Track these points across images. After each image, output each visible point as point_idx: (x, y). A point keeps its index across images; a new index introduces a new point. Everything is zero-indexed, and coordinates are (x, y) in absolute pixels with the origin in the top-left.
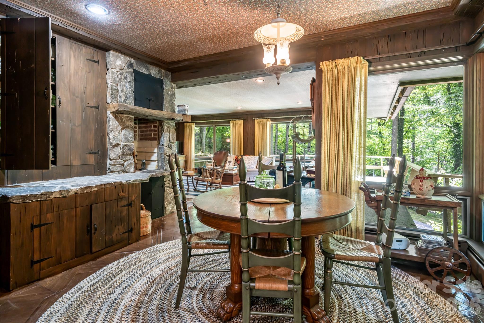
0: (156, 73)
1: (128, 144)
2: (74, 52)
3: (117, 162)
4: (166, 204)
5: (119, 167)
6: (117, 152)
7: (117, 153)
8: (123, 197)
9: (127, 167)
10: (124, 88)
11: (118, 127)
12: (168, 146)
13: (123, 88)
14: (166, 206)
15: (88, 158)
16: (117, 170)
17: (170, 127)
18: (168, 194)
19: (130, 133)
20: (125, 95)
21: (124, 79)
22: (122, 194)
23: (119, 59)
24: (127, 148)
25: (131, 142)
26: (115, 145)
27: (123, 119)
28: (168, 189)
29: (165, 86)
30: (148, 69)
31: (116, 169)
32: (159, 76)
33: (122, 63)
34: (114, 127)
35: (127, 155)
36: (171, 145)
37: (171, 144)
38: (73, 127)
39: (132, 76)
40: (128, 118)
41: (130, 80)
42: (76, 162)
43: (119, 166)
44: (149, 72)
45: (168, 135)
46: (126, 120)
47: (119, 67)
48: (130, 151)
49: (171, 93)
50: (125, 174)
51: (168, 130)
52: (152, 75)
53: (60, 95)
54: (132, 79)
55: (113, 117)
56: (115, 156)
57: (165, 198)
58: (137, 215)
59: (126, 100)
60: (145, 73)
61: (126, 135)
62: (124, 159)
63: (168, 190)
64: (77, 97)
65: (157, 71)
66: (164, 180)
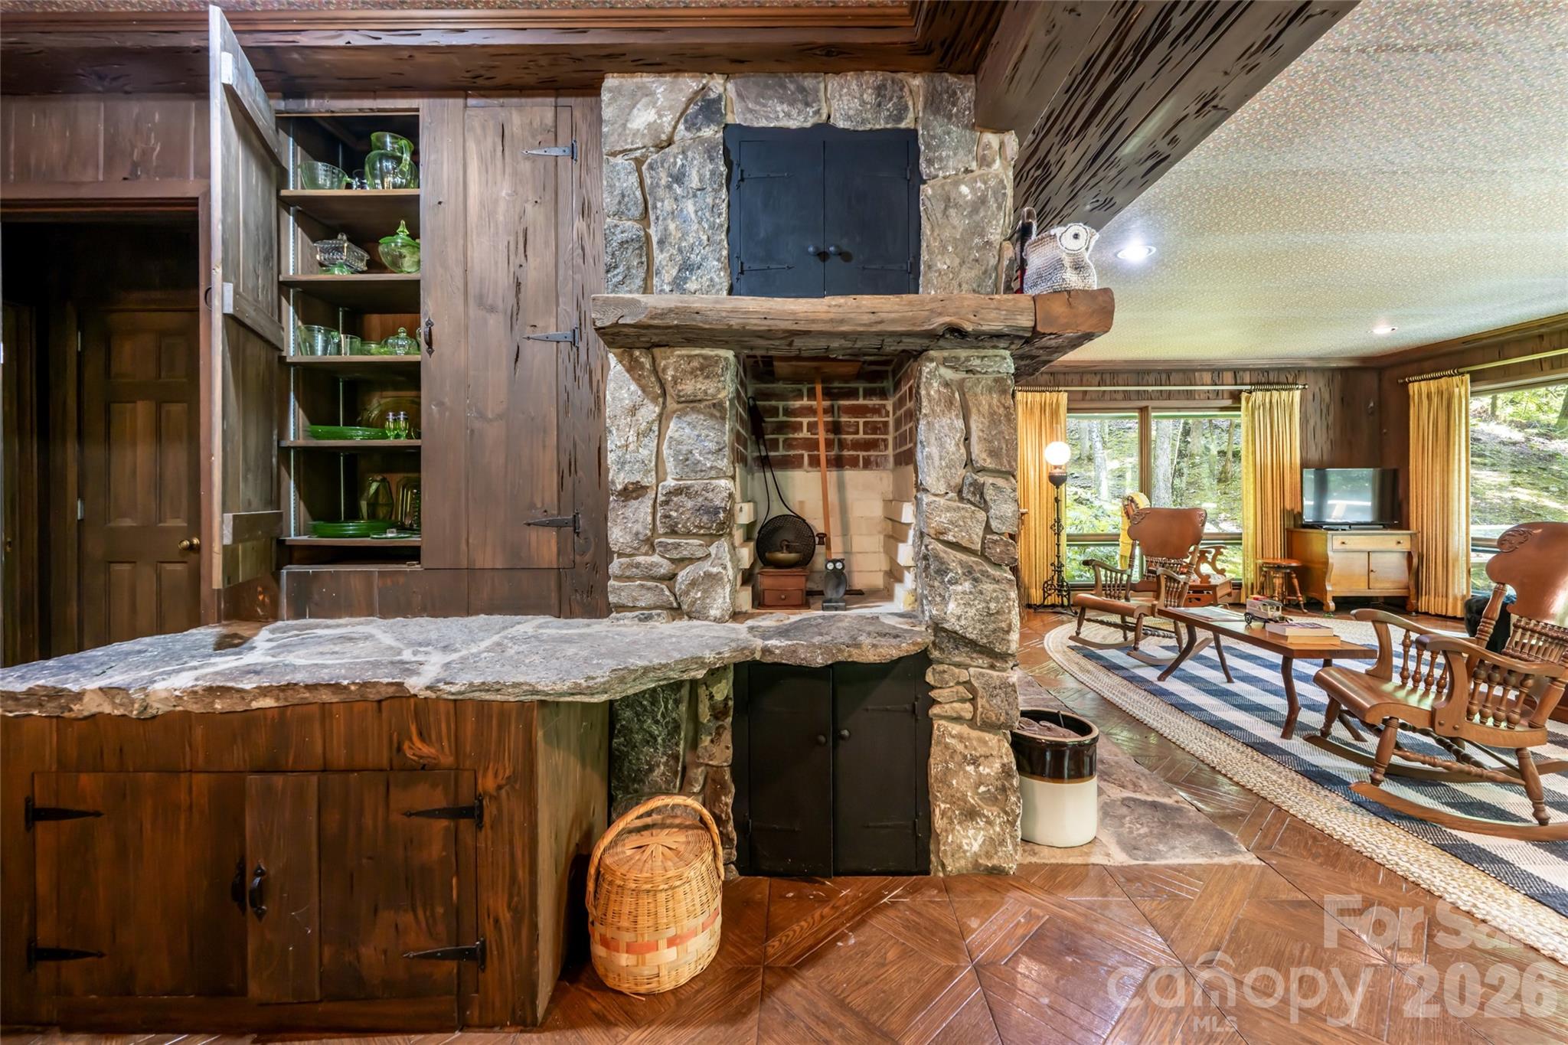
0: (863, 103)
1: (697, 484)
2: (478, 143)
3: (638, 566)
4: (943, 814)
5: (649, 589)
6: (637, 521)
7: (638, 527)
8: (424, 769)
9: (687, 593)
10: (672, 226)
11: (643, 411)
12: (960, 492)
13: (666, 229)
14: (939, 823)
15: (534, 544)
16: (638, 604)
17: (968, 384)
18: (958, 758)
19: (704, 433)
20: (679, 258)
21: (669, 187)
22: (418, 749)
23: (644, 100)
24: (689, 504)
25: (713, 473)
26: (625, 489)
27: (664, 370)
28: (956, 728)
29: (930, 162)
30: (806, 98)
31: (635, 599)
32: (887, 120)
33: (660, 116)
34: (619, 413)
35: (689, 534)
36: (979, 489)
37: (981, 478)
38: (477, 425)
39: (712, 159)
40: (695, 364)
41: (701, 181)
42: (489, 557)
43: (650, 584)
44: (818, 112)
45: (952, 427)
46: (684, 372)
47: (643, 135)
48: (705, 518)
49: (973, 190)
50: (685, 623)
51: (950, 403)
52: (841, 124)
53: (430, 313)
54: (713, 173)
55: (619, 367)
56: (628, 538)
57: (932, 781)
58: (513, 879)
59: (685, 280)
60: (793, 124)
61: (680, 443)
62: (675, 555)
63: (960, 738)
64: (492, 309)
65: (869, 96)
66: (930, 678)
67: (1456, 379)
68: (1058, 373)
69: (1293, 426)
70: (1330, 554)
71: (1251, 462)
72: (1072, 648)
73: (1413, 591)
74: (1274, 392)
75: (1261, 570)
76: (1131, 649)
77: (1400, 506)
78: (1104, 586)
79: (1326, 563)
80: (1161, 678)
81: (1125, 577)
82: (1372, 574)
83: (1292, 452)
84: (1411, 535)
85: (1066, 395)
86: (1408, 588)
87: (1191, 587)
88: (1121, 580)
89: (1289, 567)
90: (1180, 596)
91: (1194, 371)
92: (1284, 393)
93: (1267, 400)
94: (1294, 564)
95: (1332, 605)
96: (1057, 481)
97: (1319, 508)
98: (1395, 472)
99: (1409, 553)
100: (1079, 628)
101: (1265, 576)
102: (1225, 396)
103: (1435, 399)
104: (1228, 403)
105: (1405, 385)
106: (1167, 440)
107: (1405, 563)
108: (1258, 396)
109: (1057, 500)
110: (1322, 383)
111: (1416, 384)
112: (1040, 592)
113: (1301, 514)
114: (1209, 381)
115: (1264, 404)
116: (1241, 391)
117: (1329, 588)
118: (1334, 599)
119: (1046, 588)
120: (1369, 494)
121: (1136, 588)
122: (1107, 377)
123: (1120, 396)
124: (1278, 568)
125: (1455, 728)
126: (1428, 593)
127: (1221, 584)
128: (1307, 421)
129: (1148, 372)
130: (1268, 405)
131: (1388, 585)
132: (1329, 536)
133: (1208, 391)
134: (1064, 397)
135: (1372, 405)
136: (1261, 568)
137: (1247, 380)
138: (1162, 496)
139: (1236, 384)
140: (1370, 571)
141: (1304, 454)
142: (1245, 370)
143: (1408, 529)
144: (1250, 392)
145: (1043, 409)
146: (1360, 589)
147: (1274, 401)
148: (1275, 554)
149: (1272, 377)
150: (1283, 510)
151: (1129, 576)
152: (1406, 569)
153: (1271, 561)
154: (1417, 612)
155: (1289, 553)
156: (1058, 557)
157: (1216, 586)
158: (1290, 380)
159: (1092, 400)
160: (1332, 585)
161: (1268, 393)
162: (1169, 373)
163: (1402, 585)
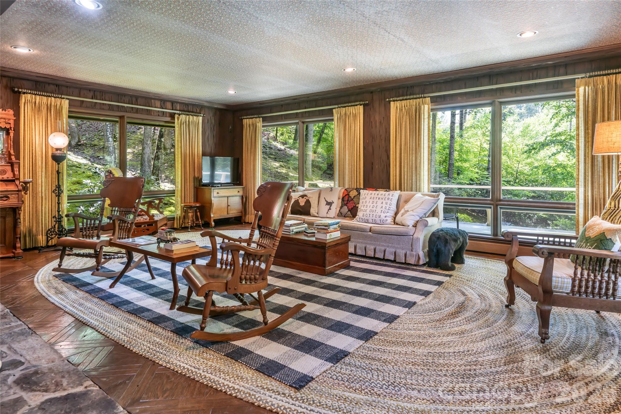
67: (258, 119)
68: (62, 86)
69: (199, 134)
70: (213, 199)
71: (180, 153)
72: (56, 276)
73: (244, 213)
74: (191, 116)
75: (184, 209)
76: (96, 270)
77: (240, 175)
78: (81, 229)
79: (210, 203)
80: (112, 286)
81: (97, 222)
82: (229, 207)
83: (198, 149)
84: (243, 188)
85: (67, 101)
86: (242, 212)
87: (136, 224)
88: (94, 224)
89: (195, 207)
90: (129, 231)
91: (152, 99)
92: (195, 117)
93: (187, 120)
94: (198, 205)
95: (213, 224)
96: (58, 159)
97: (212, 176)
98: (238, 159)
99: (242, 196)
100: (61, 262)
101: (185, 212)
102: (168, 115)
103: (251, 128)
104: (168, 119)
105: (242, 120)
106: (149, 139)
107: (241, 201)
108: (183, 117)
109: (58, 172)
110: (211, 115)
111: (245, 120)
112: (44, 238)
113: (201, 180)
114: (159, 106)
115: (186, 122)
116: (175, 114)
117: (212, 216)
118: (214, 221)
119: (49, 233)
120: (229, 169)
121: (104, 229)
122: (98, 94)
123: (107, 107)
124: (191, 207)
125: (235, 289)
126: (249, 214)
127: (160, 220)
128: (205, 133)
129: (125, 95)
130: (187, 123)
131: (235, 212)
132: (212, 190)
133: (159, 111)
134: (66, 103)
135: (230, 128)
136: (184, 208)
137: (178, 108)
138: (147, 170)
139: (173, 110)
140: (228, 206)
141: (204, 149)
142: (177, 102)
143: (242, 185)
144: (179, 115)
145: (49, 109)
146: (224, 215)
147: (190, 121)
148: (191, 201)
149: (190, 108)
150: (194, 177)
151: (100, 221)
152: (241, 203)
153: (189, 204)
154: (245, 223)
155: (197, 199)
156: (59, 212)
157: (157, 221)
158: (198, 111)
159: (87, 107)
160: (214, 214)
161: (188, 116)
162: (137, 98)
163: (240, 211)
